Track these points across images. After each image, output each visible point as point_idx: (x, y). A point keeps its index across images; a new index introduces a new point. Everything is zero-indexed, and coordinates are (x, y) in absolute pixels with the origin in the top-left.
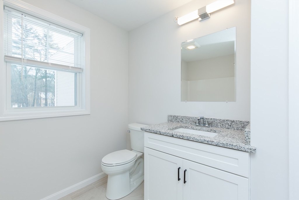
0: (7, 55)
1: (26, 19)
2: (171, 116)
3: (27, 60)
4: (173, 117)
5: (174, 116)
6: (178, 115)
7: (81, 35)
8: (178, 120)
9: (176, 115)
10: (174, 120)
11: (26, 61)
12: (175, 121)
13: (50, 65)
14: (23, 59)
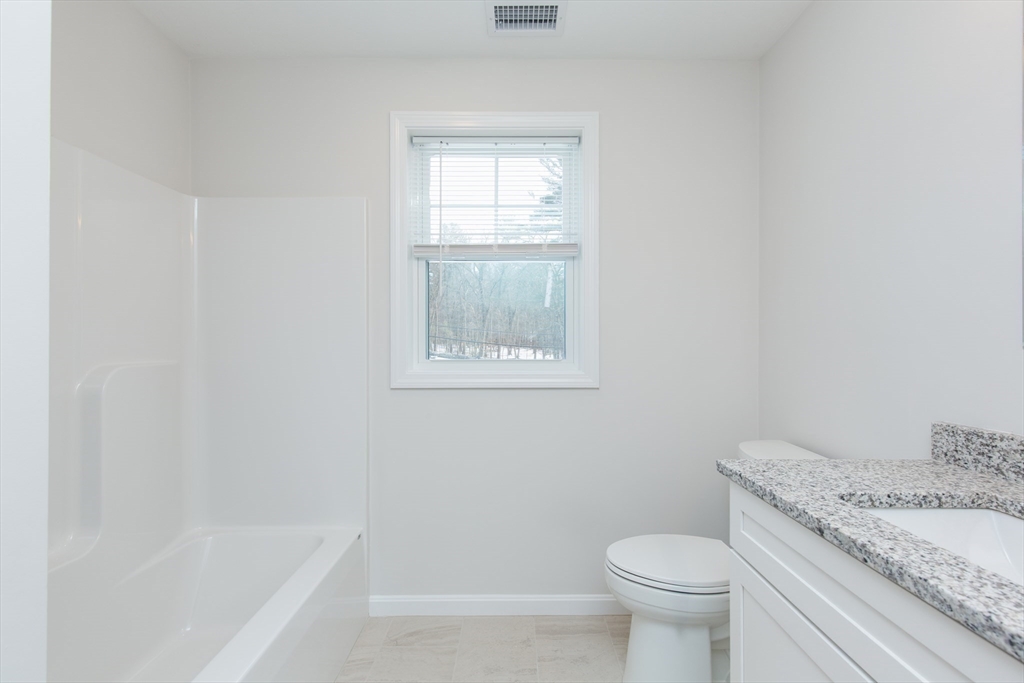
0: (419, 243)
1: (449, 150)
2: (953, 432)
3: (451, 246)
4: (961, 439)
5: (969, 436)
6: (999, 431)
7: (577, 140)
8: (996, 460)
9: (987, 428)
10: (970, 458)
11: (447, 250)
12: (976, 461)
13: (495, 250)
14: (443, 246)
